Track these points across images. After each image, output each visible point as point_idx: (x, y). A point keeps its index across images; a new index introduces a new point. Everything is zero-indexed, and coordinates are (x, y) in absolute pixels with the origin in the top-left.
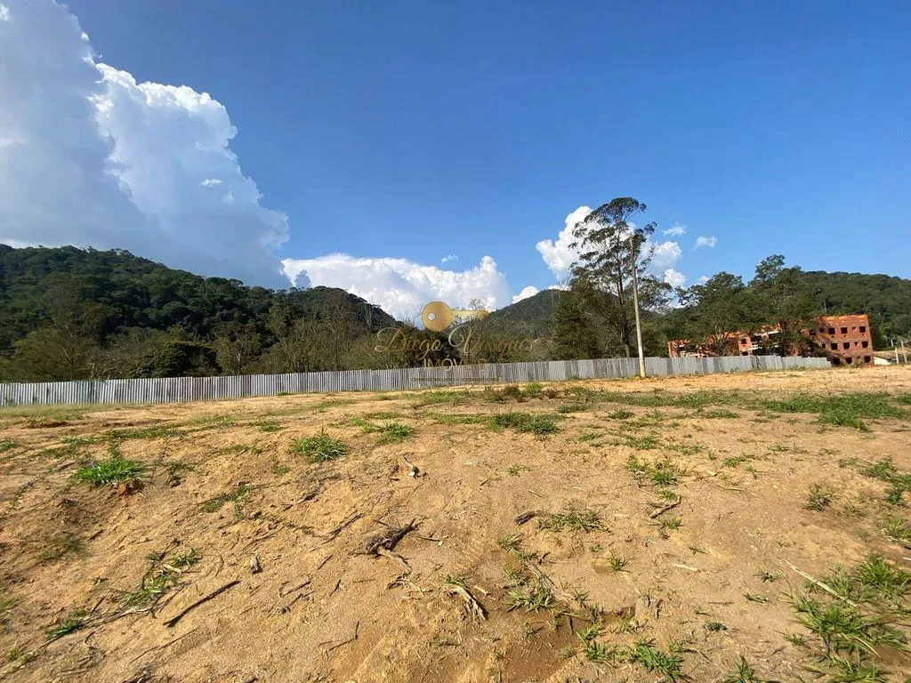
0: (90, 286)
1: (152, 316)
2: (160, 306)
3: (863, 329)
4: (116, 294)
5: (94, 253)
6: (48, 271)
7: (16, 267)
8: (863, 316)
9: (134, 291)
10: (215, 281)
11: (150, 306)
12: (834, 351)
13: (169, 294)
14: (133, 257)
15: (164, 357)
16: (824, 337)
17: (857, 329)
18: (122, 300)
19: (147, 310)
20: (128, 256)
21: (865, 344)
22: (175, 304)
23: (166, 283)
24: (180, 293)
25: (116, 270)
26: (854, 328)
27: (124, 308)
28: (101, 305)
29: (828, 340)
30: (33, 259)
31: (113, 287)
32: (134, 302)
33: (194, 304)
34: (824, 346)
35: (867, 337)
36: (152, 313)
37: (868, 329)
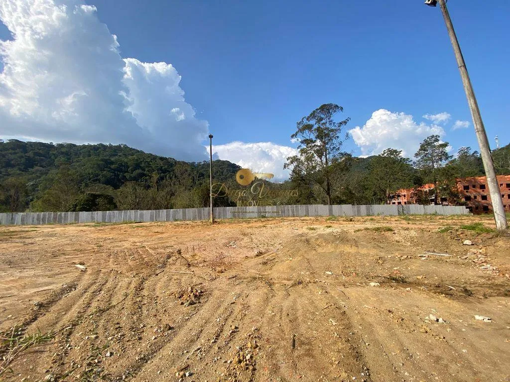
0: (101, 162)
1: (128, 177)
2: (133, 171)
4: (113, 166)
5: (111, 147)
6: (90, 156)
7: (76, 154)
9: (121, 165)
10: (162, 159)
11: (127, 172)
13: (137, 166)
14: (128, 148)
15: (82, 200)
16: (475, 191)
18: (115, 170)
19: (126, 174)
20: (126, 147)
22: (139, 171)
23: (137, 160)
24: (143, 165)
25: (119, 154)
26: (502, 185)
27: (115, 174)
28: (106, 172)
30: (83, 150)
31: (112, 163)
32: (121, 171)
33: (148, 171)
36: (127, 175)
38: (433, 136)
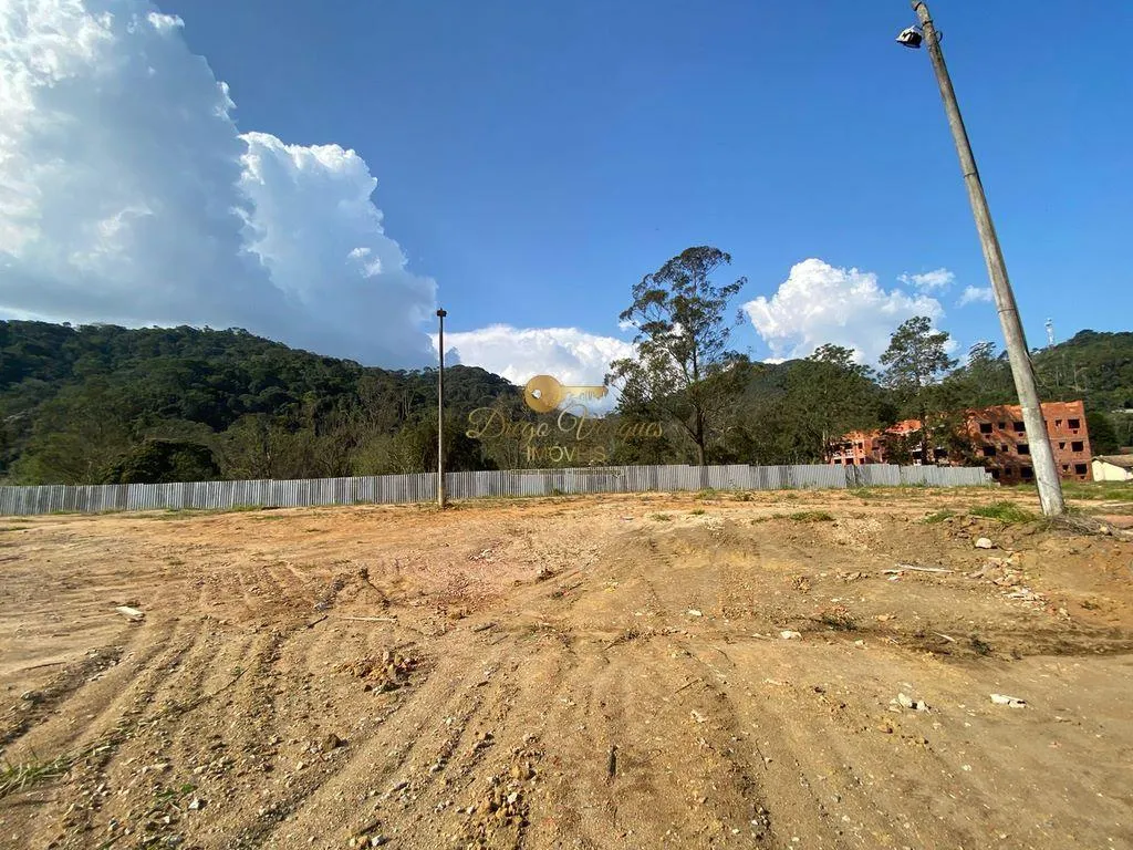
0: (185, 370)
1: (247, 403)
2: (259, 389)
3: (1074, 424)
4: (212, 379)
5: (209, 334)
6: (157, 353)
7: (125, 350)
8: (1075, 404)
9: (233, 375)
10: (328, 362)
11: (247, 391)
12: (1022, 457)
13: (271, 378)
14: (250, 336)
15: (135, 456)
16: (1005, 436)
17: (1064, 423)
18: (218, 386)
19: (242, 397)
20: (244, 334)
21: (1077, 447)
22: (275, 389)
23: (270, 365)
24: (282, 376)
25: (228, 351)
26: (1058, 422)
27: (218, 395)
28: (195, 391)
29: (1012, 439)
30: (143, 342)
31: (210, 371)
32: (231, 389)
33: (295, 390)
34: (1005, 448)
35: (1082, 435)
36: (247, 400)
37: (1083, 423)
38: (916, 320)
